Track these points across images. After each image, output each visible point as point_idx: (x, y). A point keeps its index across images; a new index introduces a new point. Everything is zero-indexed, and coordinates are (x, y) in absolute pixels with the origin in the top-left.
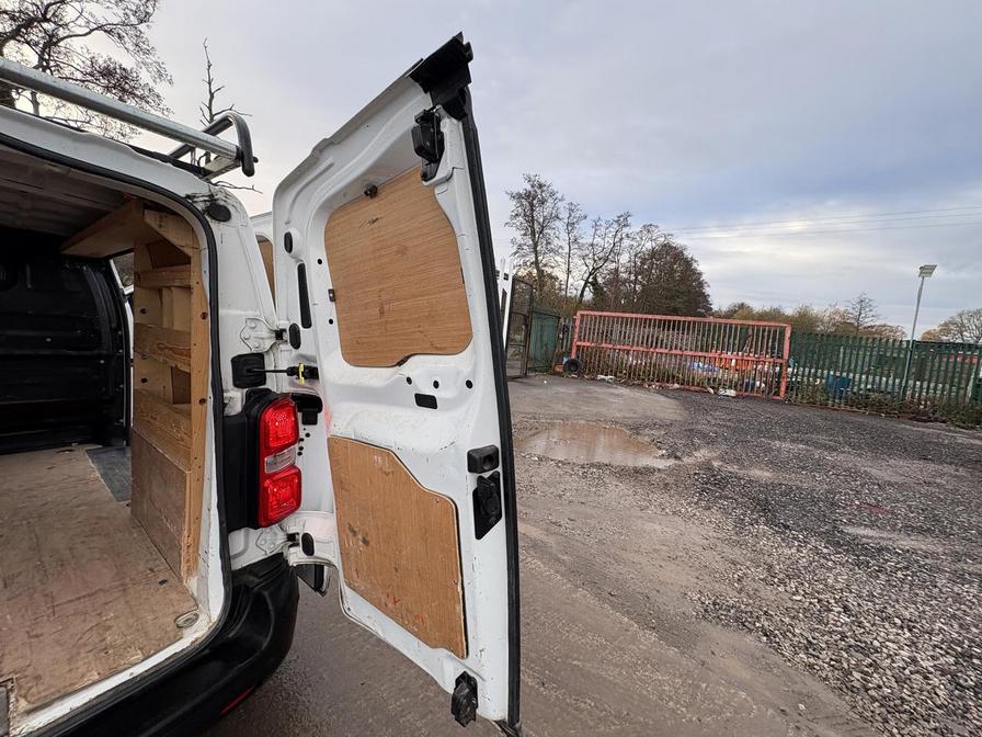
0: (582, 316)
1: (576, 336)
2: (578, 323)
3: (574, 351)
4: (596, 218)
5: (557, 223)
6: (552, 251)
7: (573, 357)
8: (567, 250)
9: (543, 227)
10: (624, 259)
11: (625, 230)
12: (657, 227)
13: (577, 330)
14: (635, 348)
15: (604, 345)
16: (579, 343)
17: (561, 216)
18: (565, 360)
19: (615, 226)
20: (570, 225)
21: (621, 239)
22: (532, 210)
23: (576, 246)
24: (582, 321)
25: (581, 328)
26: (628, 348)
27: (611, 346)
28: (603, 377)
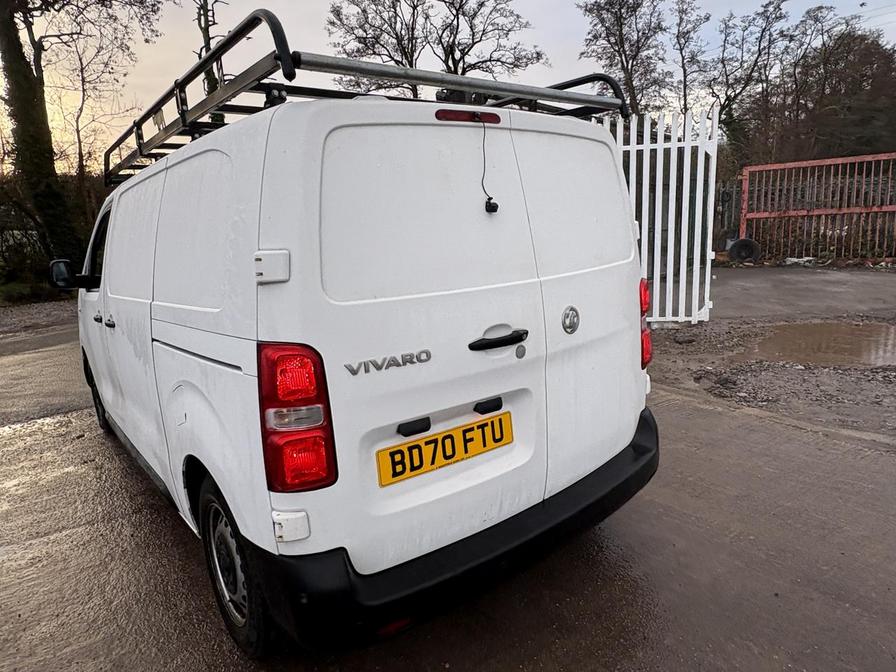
0: (752, 174)
1: (745, 205)
2: (746, 186)
3: (743, 227)
4: (726, 16)
5: (660, 36)
6: (655, 82)
7: (743, 236)
8: (679, 76)
9: (639, 48)
10: (774, 73)
11: (778, 26)
12: (830, 8)
13: (746, 196)
14: (845, 210)
15: (792, 213)
16: (749, 216)
17: (664, 25)
18: (730, 244)
19: (761, 22)
20: (683, 37)
21: (771, 42)
22: (621, 25)
23: (695, 67)
24: (752, 183)
25: (751, 192)
26: (834, 211)
27: (805, 213)
28: (796, 260)
